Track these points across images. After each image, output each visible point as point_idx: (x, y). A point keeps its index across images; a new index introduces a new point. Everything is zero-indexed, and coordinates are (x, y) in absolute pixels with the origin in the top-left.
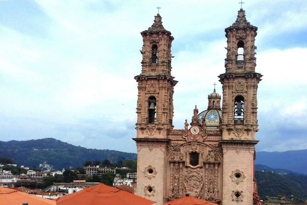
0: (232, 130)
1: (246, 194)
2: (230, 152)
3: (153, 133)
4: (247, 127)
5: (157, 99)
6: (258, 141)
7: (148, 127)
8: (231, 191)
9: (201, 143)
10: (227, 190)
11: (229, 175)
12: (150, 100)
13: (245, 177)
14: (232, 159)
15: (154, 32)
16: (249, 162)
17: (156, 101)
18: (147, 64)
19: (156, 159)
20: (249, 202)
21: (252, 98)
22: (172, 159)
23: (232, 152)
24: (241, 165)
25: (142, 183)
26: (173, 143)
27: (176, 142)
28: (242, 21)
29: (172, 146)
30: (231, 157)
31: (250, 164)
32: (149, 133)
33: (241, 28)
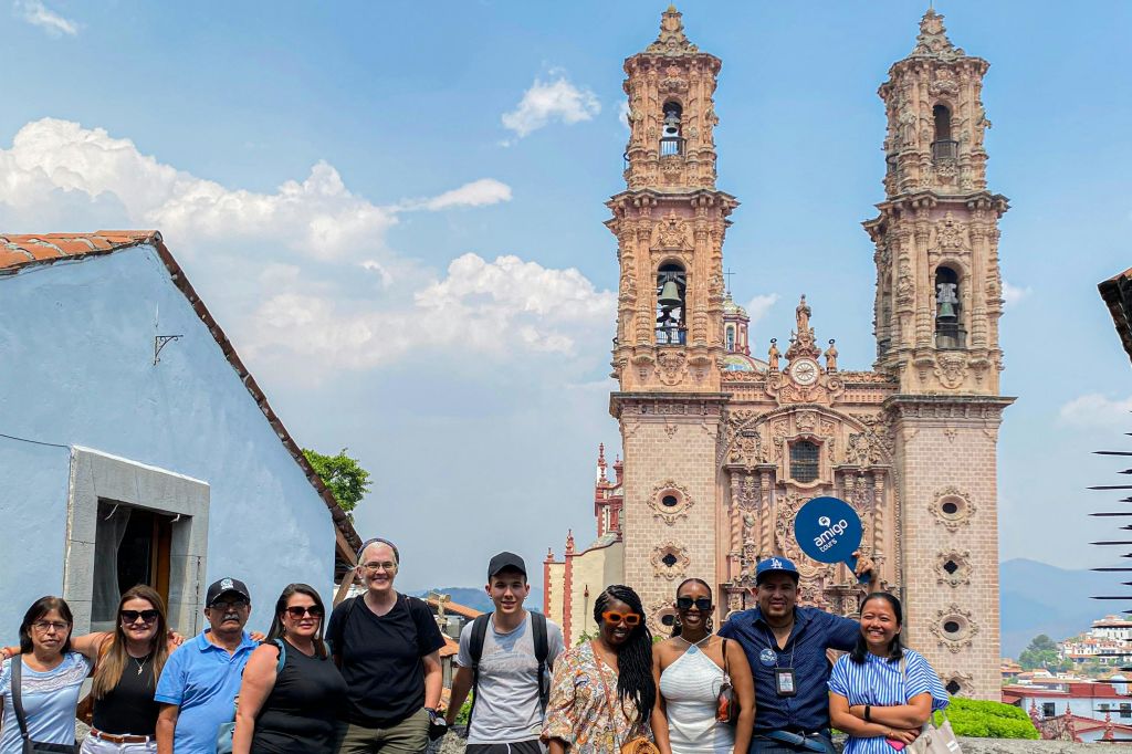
0: (930, 364)
1: (977, 562)
2: (924, 435)
3: (679, 376)
4: (977, 357)
5: (688, 267)
6: (1015, 399)
7: (662, 359)
8: (934, 555)
9: (827, 411)
10: (921, 552)
11: (926, 505)
12: (663, 273)
13: (975, 510)
14: (934, 454)
15: (674, 58)
16: (985, 465)
17: (684, 278)
18: (653, 159)
19: (689, 460)
20: (989, 587)
21: (986, 273)
22: (733, 460)
23: (932, 435)
24: (962, 474)
25: (645, 536)
26: (734, 414)
27: (745, 410)
28: (937, 46)
29: (732, 422)
30: (930, 449)
31: (988, 470)
32: (663, 375)
33: (945, 64)
